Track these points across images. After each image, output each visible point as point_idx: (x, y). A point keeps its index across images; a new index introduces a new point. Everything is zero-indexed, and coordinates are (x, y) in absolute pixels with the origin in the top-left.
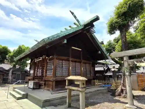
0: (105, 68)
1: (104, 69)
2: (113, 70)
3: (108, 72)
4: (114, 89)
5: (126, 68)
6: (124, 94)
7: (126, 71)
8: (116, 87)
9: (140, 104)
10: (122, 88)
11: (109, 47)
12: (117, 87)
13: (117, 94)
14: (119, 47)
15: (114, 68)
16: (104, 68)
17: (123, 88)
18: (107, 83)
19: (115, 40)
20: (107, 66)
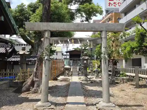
0: (8, 49)
1: (6, 51)
2: (21, 52)
3: (13, 56)
4: (20, 82)
5: (46, 49)
6: (34, 88)
7: (46, 53)
8: (23, 78)
9: (53, 98)
10: (33, 79)
11: (20, 15)
12: (25, 78)
13: (24, 89)
14: (38, 16)
15: (23, 50)
16: (6, 48)
17: (35, 79)
18: (10, 74)
19: (30, 7)
20: (12, 46)
